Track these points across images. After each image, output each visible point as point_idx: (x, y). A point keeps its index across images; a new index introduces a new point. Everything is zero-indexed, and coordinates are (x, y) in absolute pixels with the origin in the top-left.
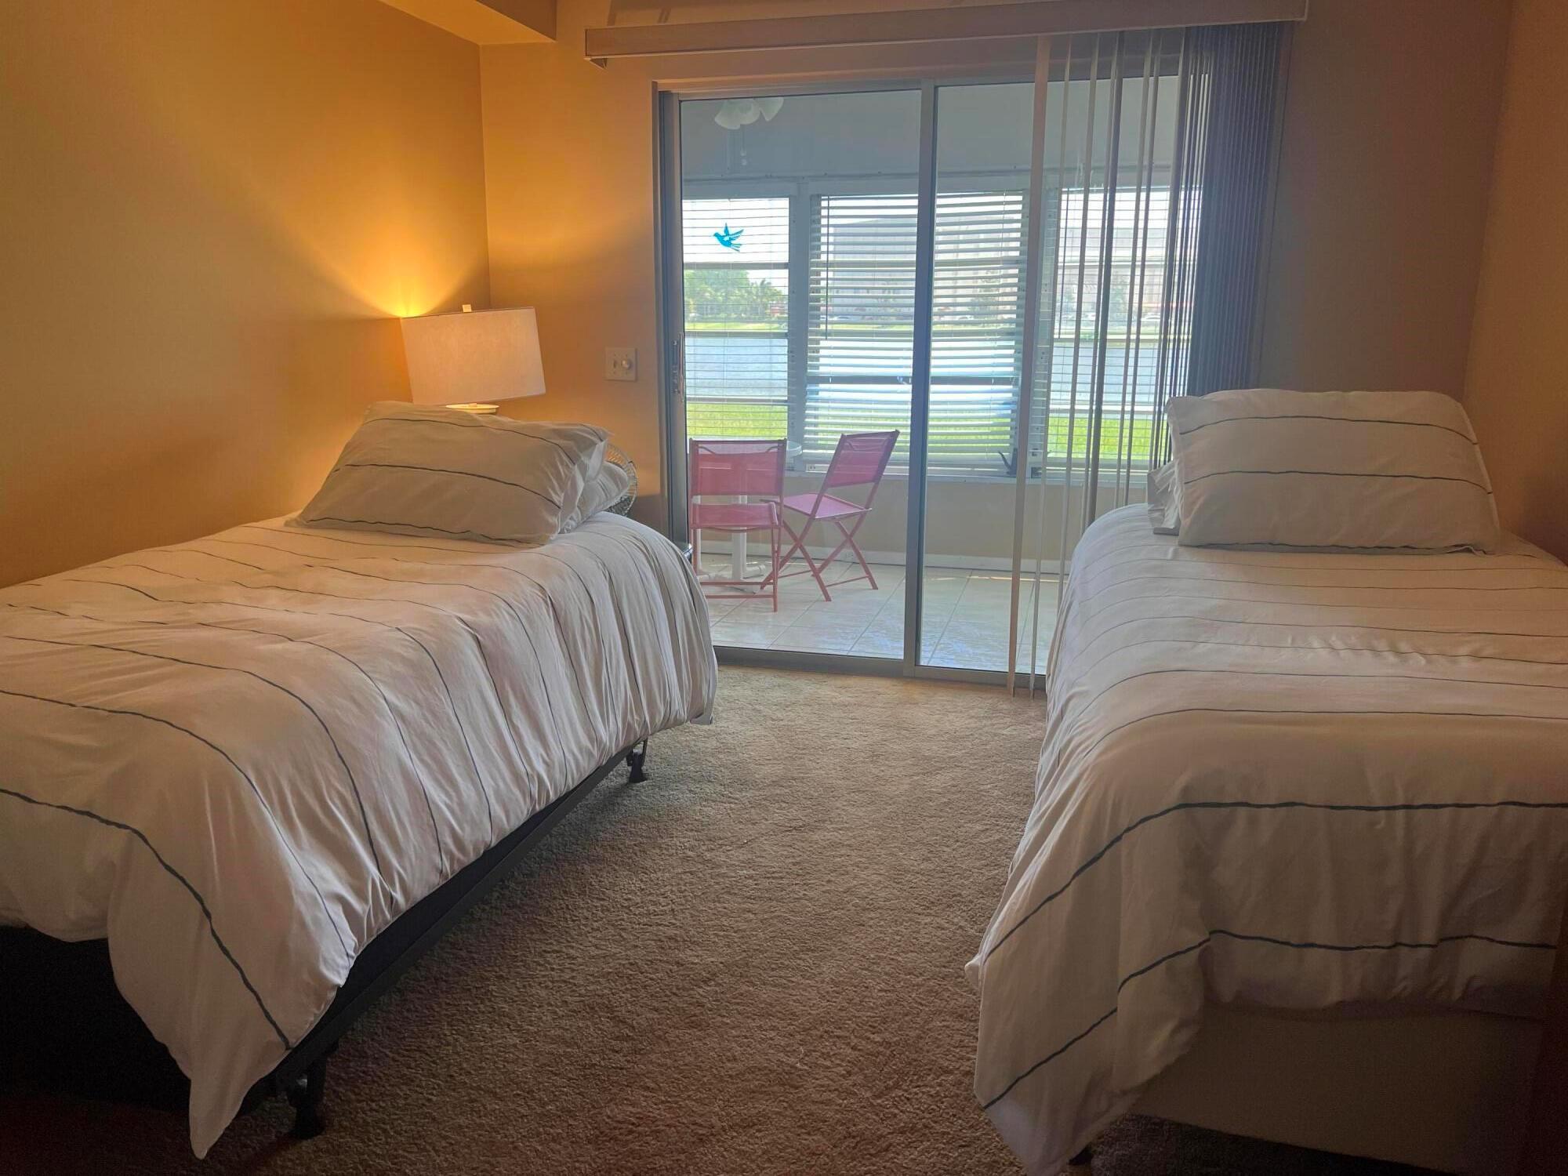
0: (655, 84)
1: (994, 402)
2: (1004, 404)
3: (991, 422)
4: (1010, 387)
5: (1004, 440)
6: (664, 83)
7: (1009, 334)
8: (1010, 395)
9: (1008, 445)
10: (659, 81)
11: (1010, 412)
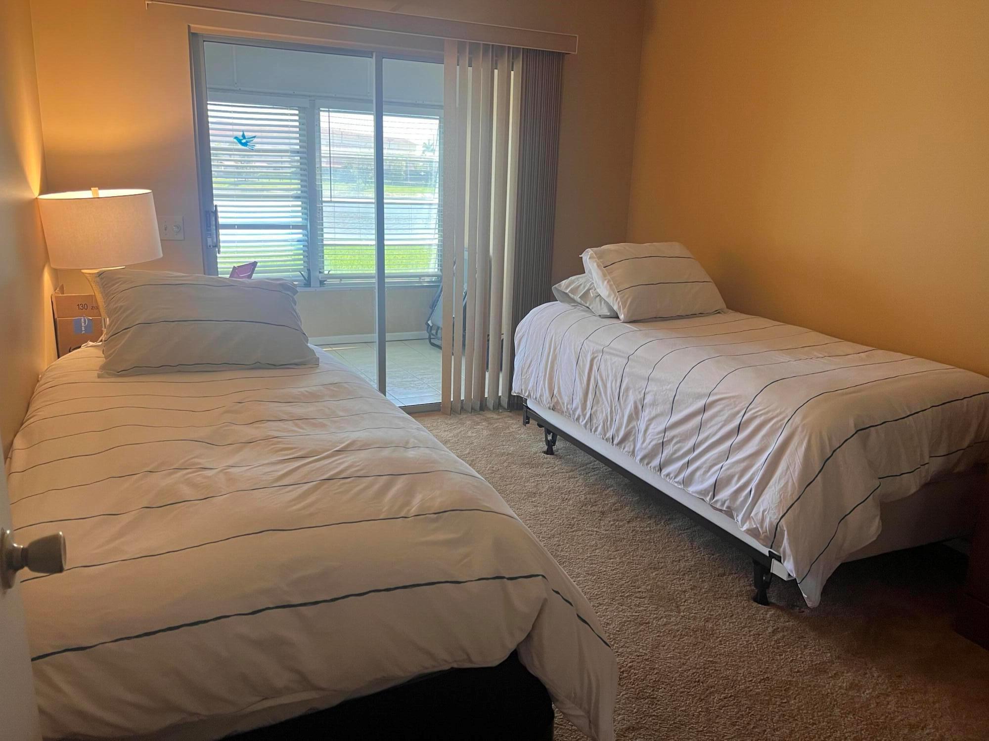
0: (189, 27)
1: (293, 240)
2: (298, 241)
3: (292, 253)
4: (300, 231)
5: (300, 264)
6: (196, 27)
7: (297, 197)
8: (301, 236)
9: (303, 267)
10: (192, 25)
11: (302, 246)
